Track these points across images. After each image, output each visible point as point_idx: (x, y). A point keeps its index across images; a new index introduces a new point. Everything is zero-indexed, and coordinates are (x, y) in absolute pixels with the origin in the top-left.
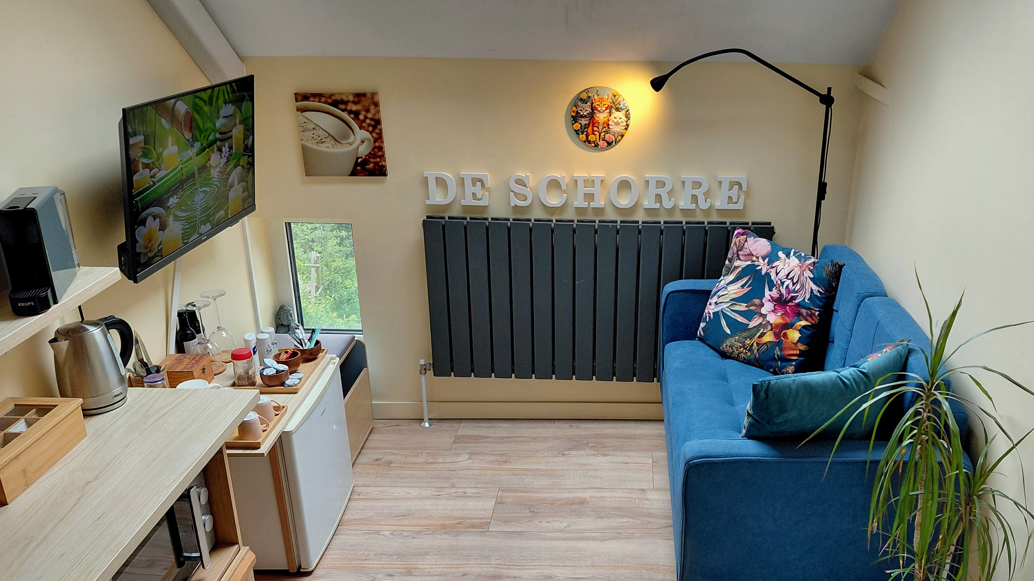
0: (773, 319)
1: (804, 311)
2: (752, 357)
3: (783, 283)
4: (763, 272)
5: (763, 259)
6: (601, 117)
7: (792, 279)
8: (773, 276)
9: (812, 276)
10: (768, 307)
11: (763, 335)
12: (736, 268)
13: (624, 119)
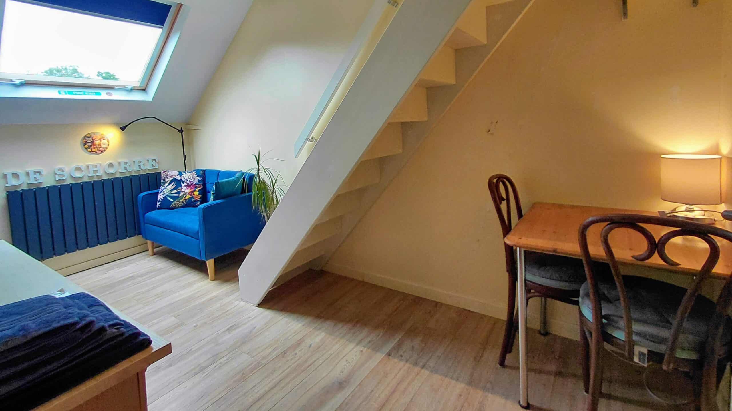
0: (188, 191)
1: (197, 186)
2: (184, 205)
3: (187, 180)
4: (179, 179)
5: (178, 175)
6: (97, 142)
7: (190, 178)
8: (183, 179)
9: (197, 175)
10: (184, 189)
11: (186, 197)
12: (167, 181)
13: (107, 142)
